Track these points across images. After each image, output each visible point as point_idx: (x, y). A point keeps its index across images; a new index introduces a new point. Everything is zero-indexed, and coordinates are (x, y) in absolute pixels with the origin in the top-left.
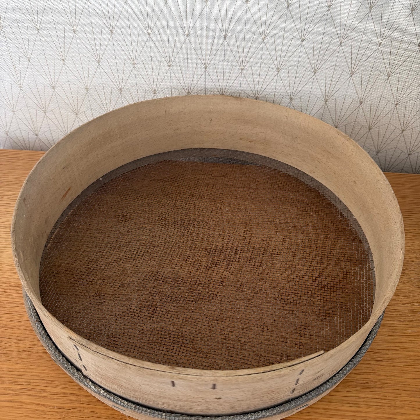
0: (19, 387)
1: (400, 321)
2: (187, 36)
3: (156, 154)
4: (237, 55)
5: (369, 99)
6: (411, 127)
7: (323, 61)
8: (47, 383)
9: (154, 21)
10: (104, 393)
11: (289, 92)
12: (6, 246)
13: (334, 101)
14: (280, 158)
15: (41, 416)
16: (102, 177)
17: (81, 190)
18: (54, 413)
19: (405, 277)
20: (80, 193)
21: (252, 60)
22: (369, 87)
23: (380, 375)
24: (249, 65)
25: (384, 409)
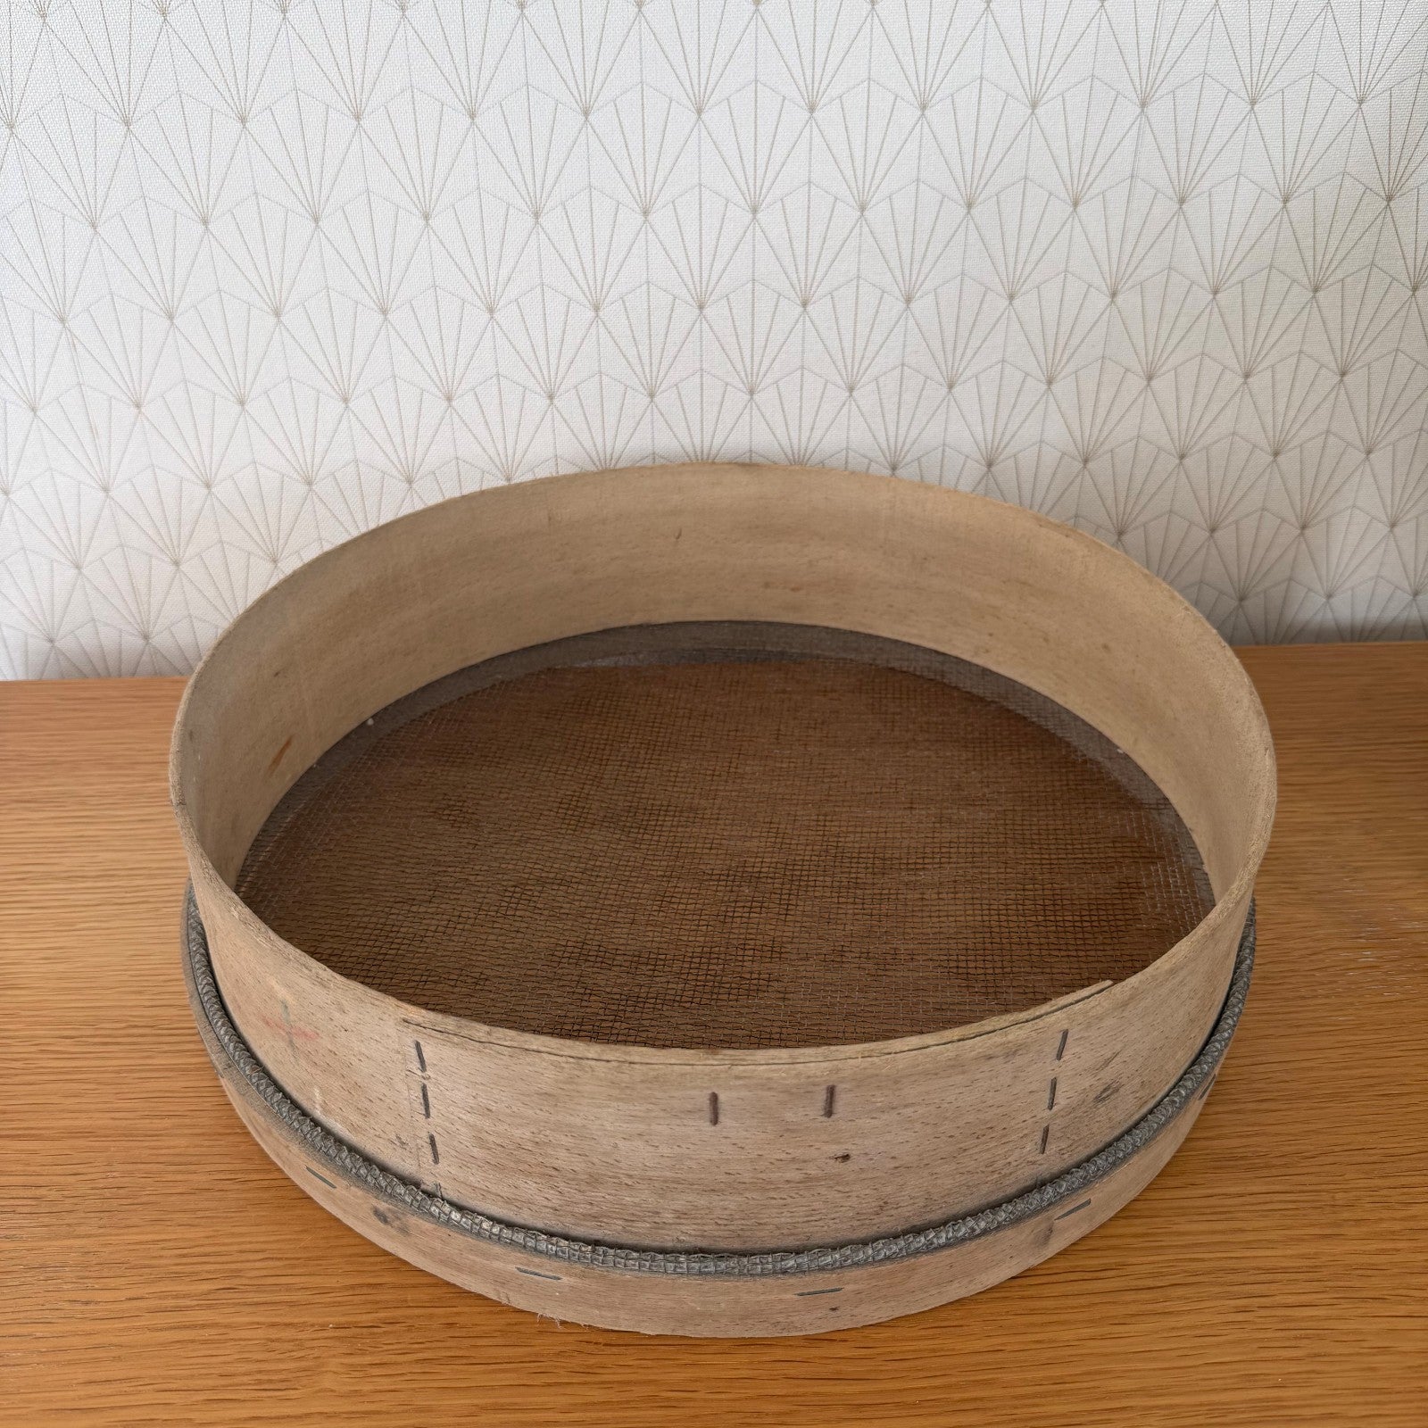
0: (206, 1287)
1: (1303, 998)
2: (597, 309)
3: (525, 649)
4: (735, 355)
5: (1106, 447)
6: (1231, 519)
7: (969, 353)
8: (294, 1267)
9: (504, 273)
10: (493, 1226)
11: (884, 446)
12: (96, 924)
13: (1011, 462)
14: (887, 629)
15: (288, 1355)
16: (373, 717)
17: (317, 753)
18: (330, 1343)
19: (1294, 891)
20: (315, 761)
21: (776, 366)
22: (1102, 412)
23: (1277, 1134)
24: (769, 379)
25: (1304, 1215)
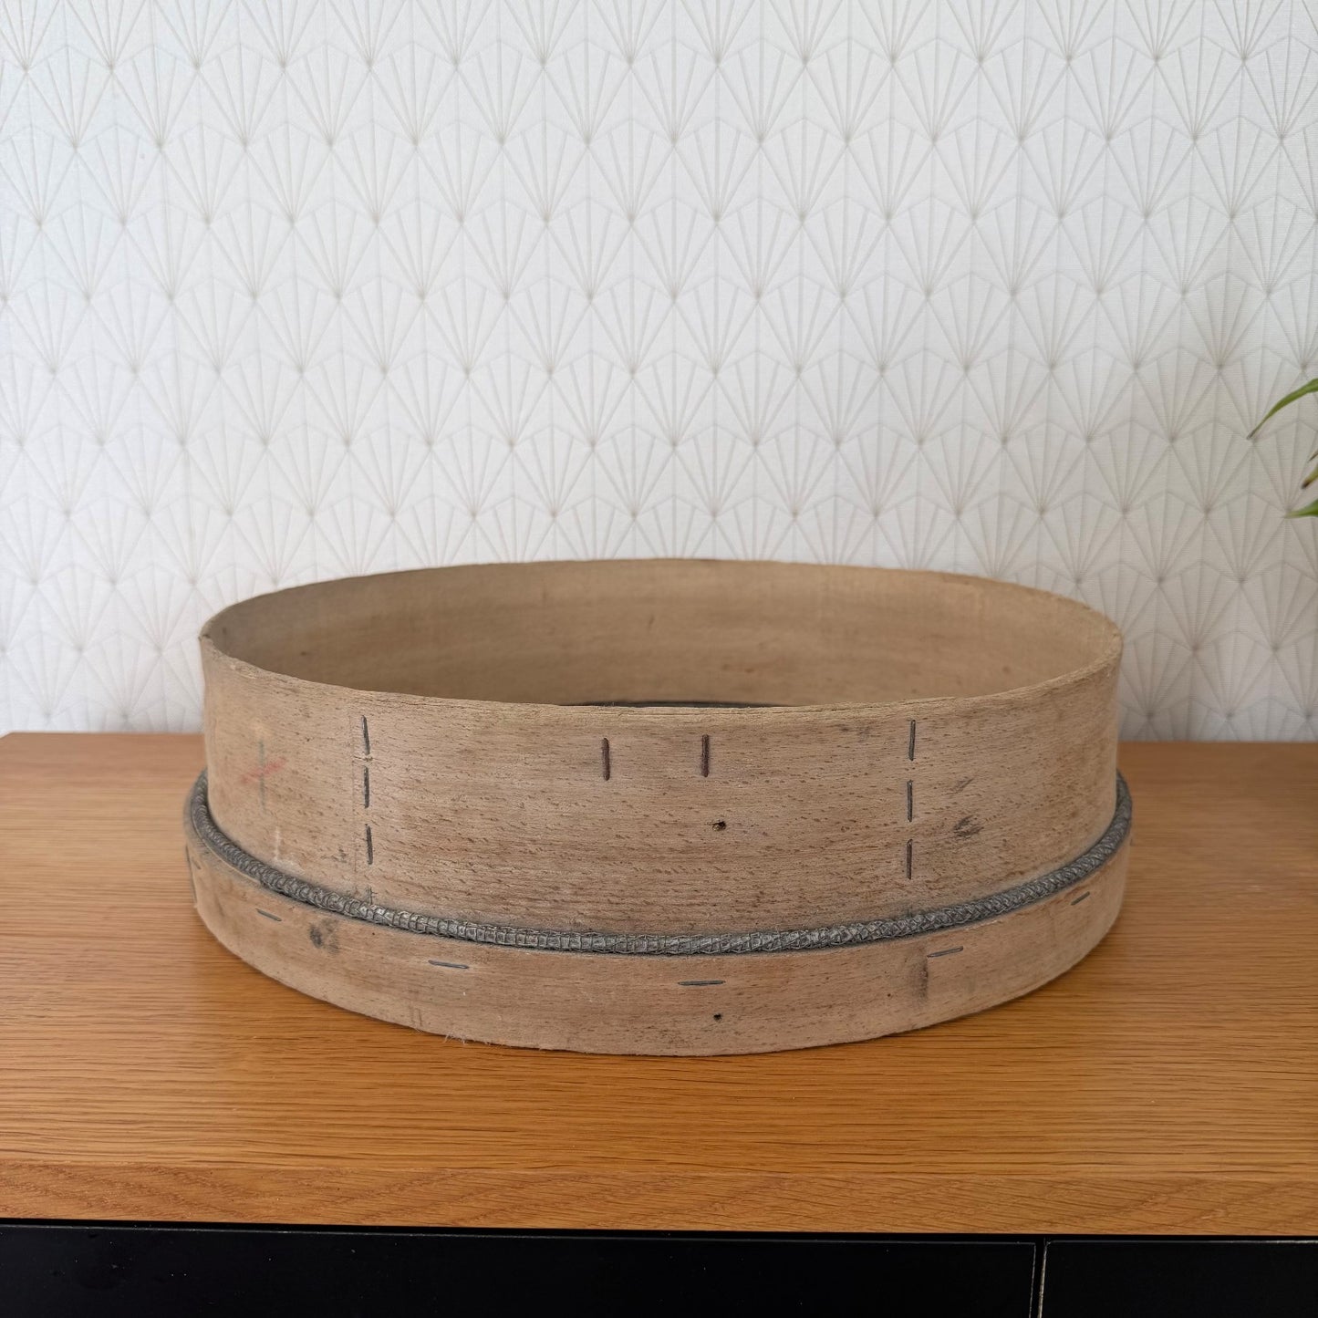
2: (593, 444)
4: (700, 483)
7: (889, 488)
9: (524, 413)
21: (734, 493)
22: (1004, 541)
23: (1160, 973)
24: (728, 504)
